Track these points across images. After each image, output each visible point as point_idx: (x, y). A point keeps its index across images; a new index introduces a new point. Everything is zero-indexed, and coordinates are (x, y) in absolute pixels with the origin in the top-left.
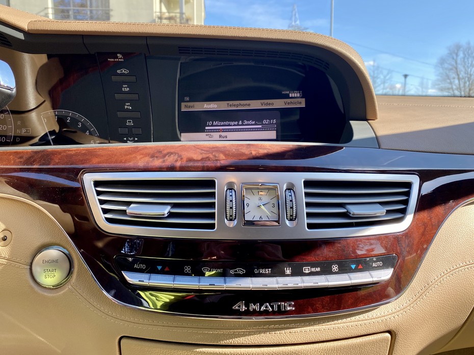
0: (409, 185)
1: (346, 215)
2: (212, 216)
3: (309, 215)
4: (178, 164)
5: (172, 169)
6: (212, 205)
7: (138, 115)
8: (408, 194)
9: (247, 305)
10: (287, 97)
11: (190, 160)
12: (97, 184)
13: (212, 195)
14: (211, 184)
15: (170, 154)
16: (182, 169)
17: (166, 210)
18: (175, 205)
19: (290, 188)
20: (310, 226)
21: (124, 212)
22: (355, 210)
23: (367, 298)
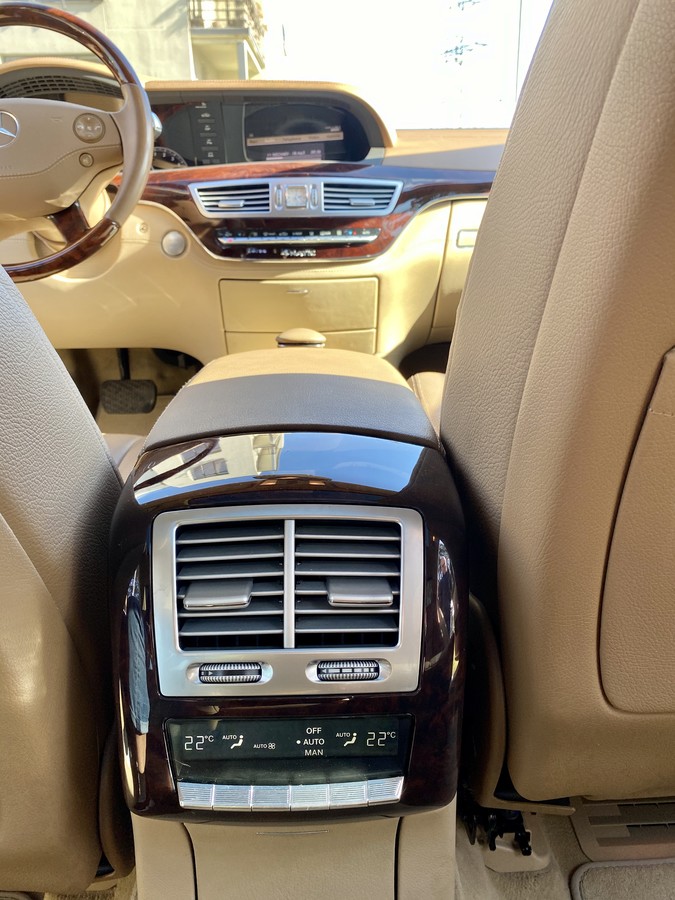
0: (394, 188)
1: (349, 204)
2: (268, 205)
3: (326, 204)
4: (247, 176)
5: (244, 178)
6: (268, 199)
7: (216, 149)
8: (393, 193)
9: (289, 253)
10: (329, 131)
11: (255, 173)
12: (199, 190)
13: (268, 193)
14: (267, 186)
16: (250, 178)
17: (242, 203)
18: (246, 200)
19: (315, 187)
20: (326, 210)
21: (216, 206)
22: (353, 202)
23: (359, 251)
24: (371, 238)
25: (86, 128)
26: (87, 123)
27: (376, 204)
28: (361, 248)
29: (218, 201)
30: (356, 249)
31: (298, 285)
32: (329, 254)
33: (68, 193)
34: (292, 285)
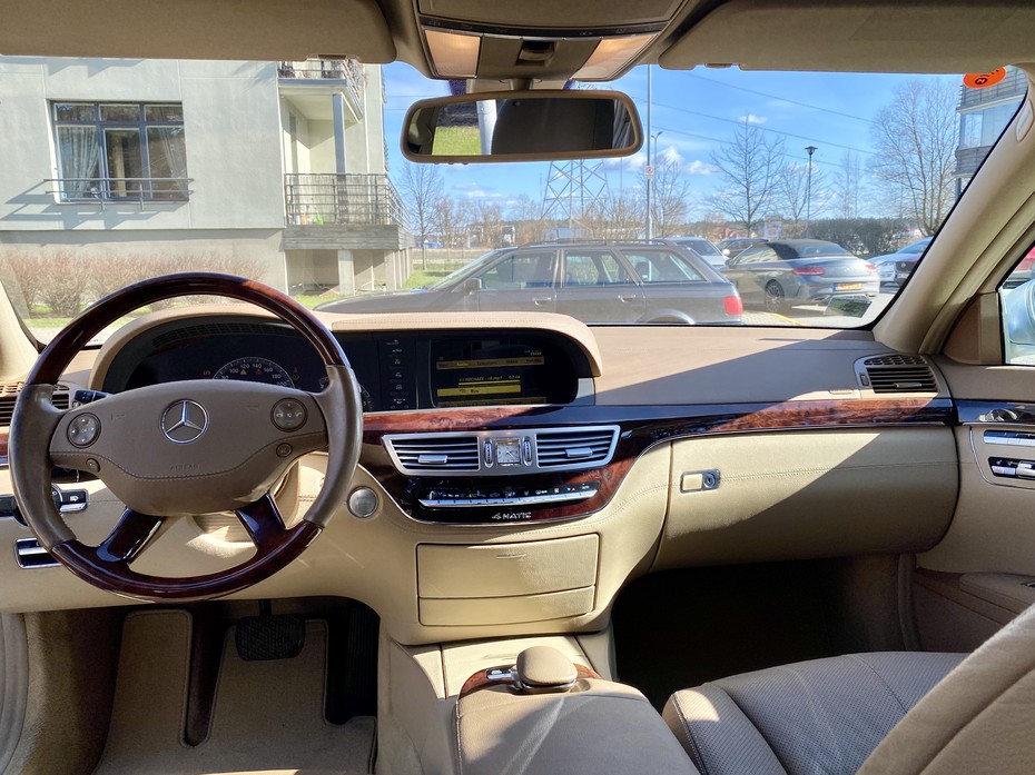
0: (612, 432)
1: (565, 456)
2: (476, 461)
3: (540, 457)
4: (451, 427)
5: (447, 430)
6: (476, 454)
8: (611, 439)
9: (501, 515)
10: (528, 355)
11: (459, 423)
12: (394, 442)
13: (476, 447)
14: (474, 439)
15: (443, 419)
16: (454, 430)
17: (445, 459)
18: (449, 455)
19: (527, 440)
20: (541, 464)
21: (416, 461)
22: (570, 453)
23: (578, 509)
24: (591, 494)
25: (285, 415)
26: (287, 409)
27: (594, 453)
28: (581, 504)
29: (418, 455)
30: (576, 506)
31: (511, 550)
32: (547, 514)
33: (260, 487)
34: (503, 550)
